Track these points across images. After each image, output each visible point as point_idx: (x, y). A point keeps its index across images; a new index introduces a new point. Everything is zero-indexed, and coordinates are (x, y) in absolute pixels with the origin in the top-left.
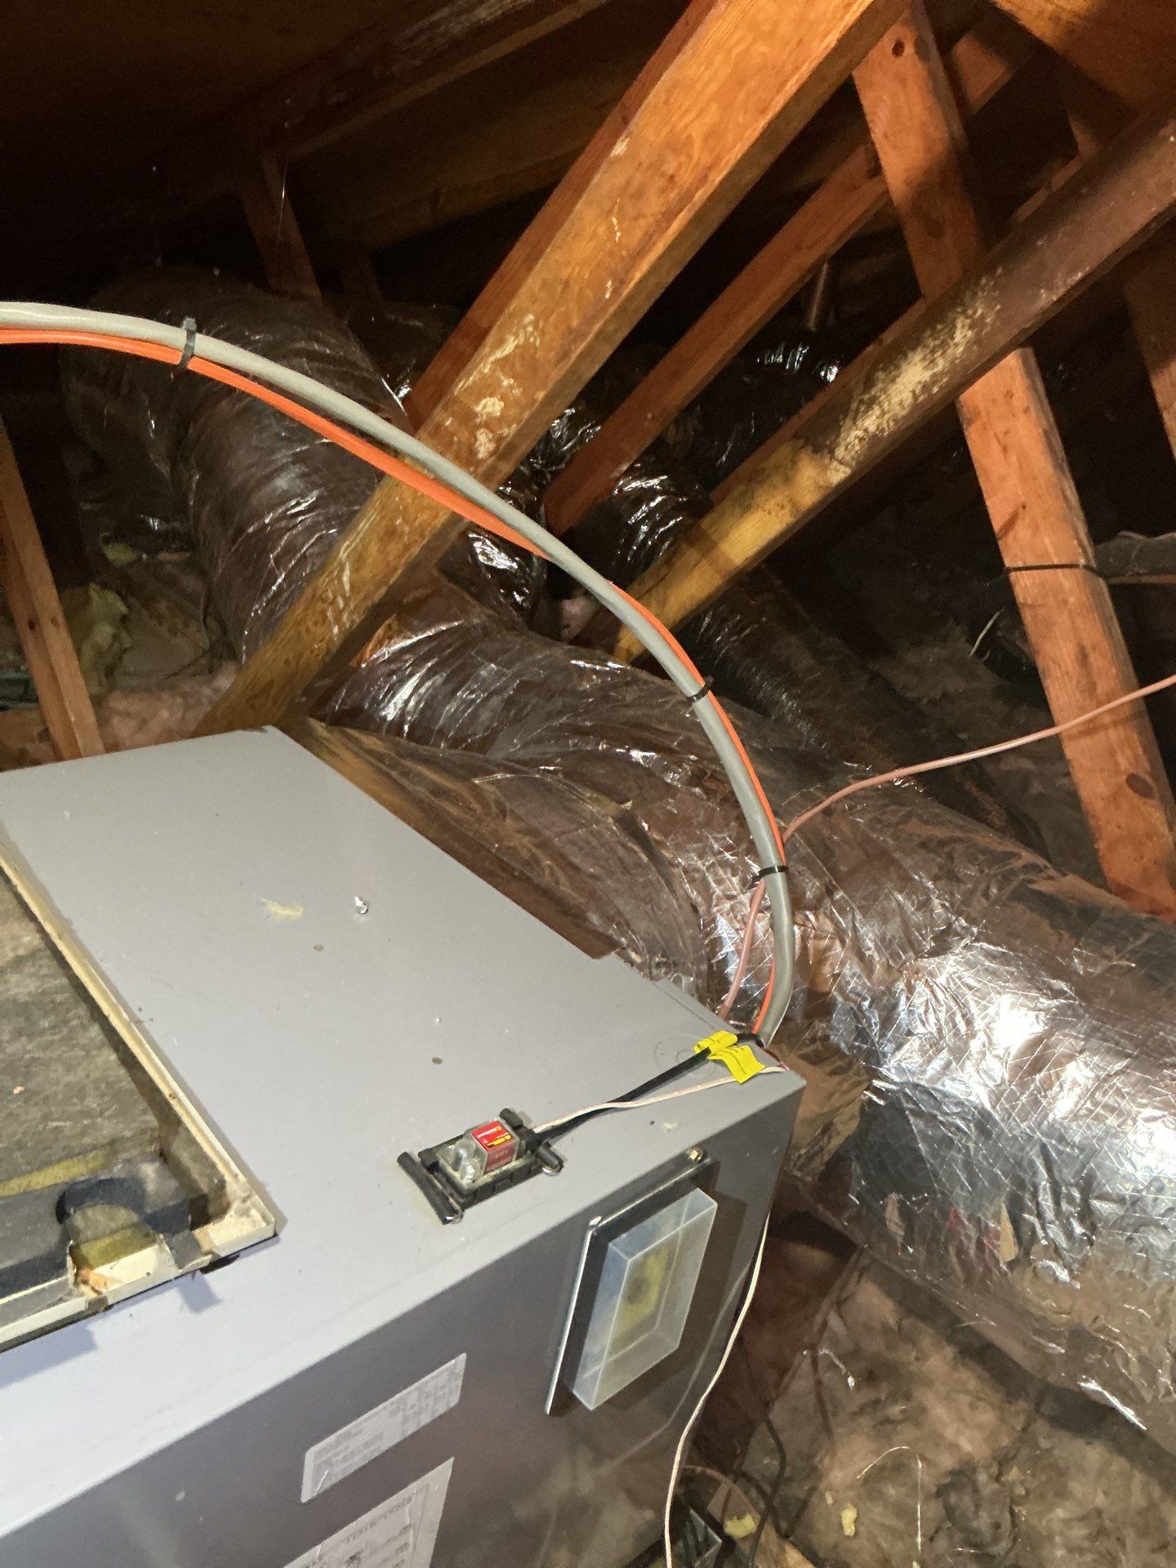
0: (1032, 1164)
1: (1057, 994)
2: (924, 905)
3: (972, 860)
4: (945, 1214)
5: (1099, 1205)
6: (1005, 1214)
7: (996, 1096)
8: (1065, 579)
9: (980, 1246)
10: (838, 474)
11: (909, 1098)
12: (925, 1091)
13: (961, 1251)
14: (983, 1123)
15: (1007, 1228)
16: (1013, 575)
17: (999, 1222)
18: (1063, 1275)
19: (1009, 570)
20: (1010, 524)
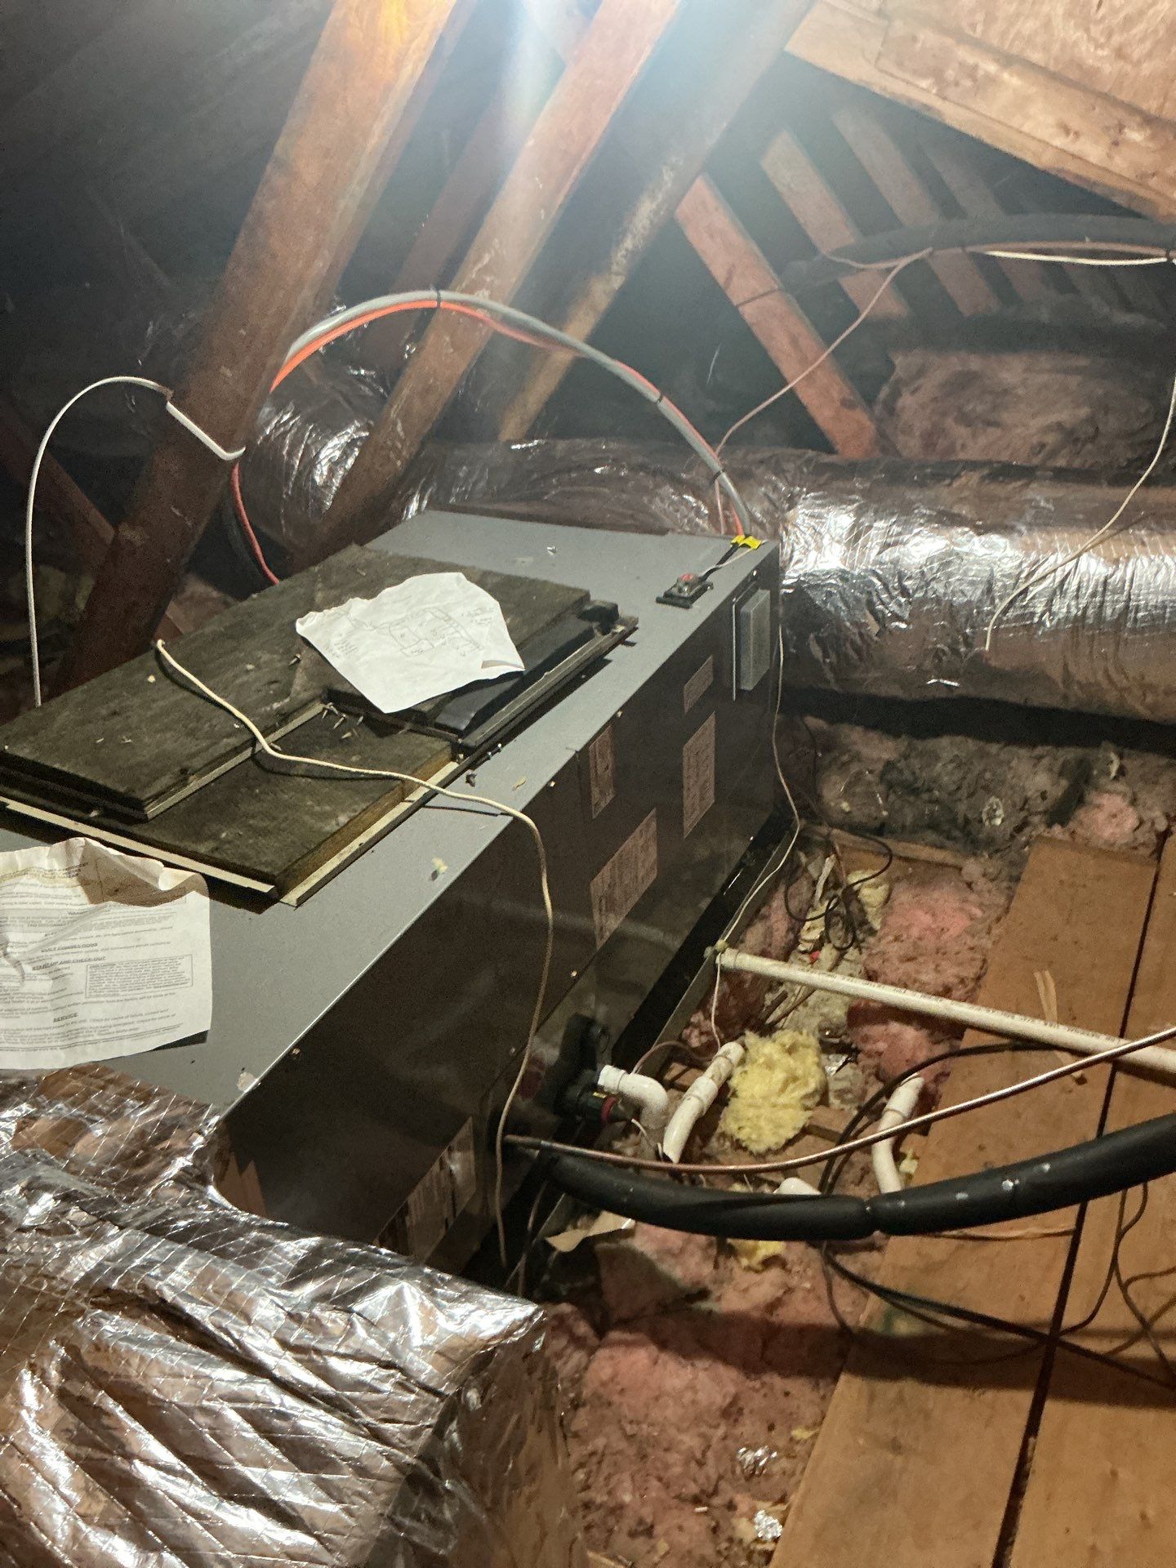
0: (871, 581)
1: (854, 502)
2: (776, 489)
3: (788, 461)
4: (840, 631)
5: (908, 583)
6: (867, 612)
7: (844, 560)
8: (770, 301)
9: (861, 635)
10: (617, 282)
11: (804, 582)
12: (811, 574)
13: (853, 643)
14: (843, 576)
15: (871, 619)
16: (740, 309)
17: (866, 618)
18: (903, 626)
19: (737, 306)
20: (729, 279)
